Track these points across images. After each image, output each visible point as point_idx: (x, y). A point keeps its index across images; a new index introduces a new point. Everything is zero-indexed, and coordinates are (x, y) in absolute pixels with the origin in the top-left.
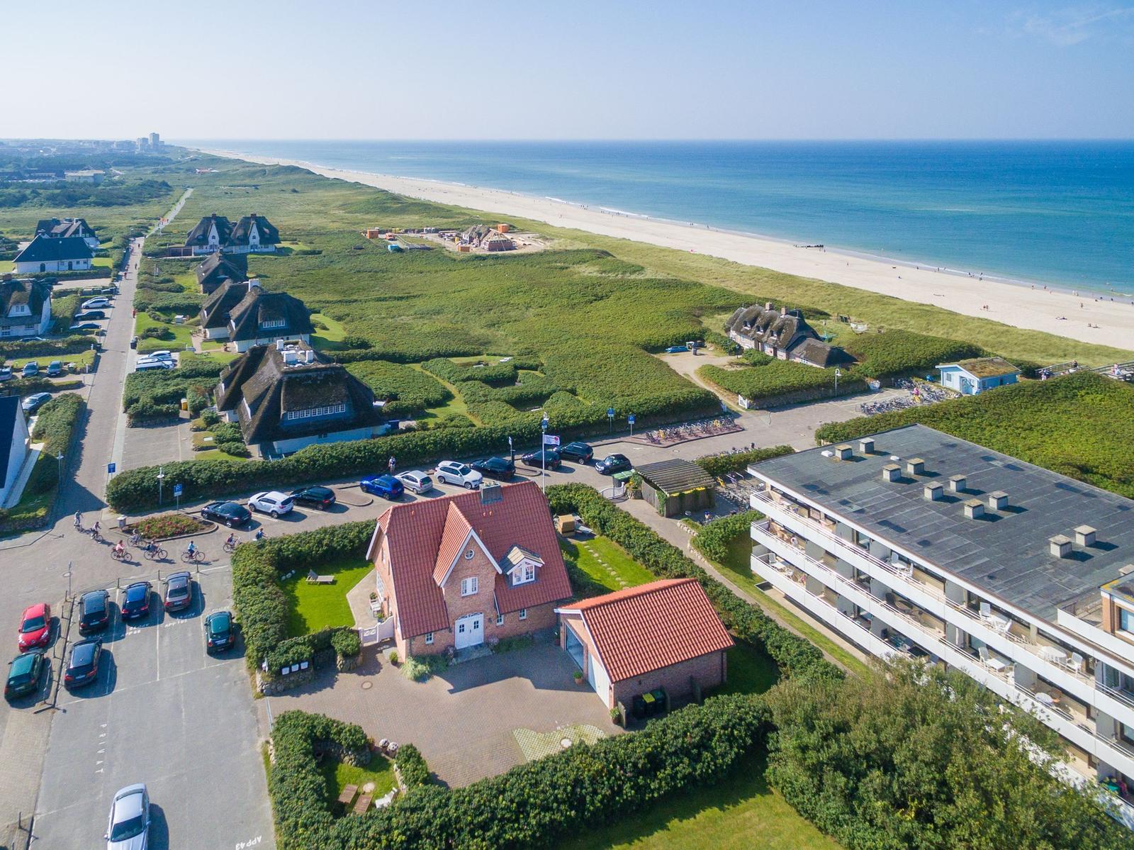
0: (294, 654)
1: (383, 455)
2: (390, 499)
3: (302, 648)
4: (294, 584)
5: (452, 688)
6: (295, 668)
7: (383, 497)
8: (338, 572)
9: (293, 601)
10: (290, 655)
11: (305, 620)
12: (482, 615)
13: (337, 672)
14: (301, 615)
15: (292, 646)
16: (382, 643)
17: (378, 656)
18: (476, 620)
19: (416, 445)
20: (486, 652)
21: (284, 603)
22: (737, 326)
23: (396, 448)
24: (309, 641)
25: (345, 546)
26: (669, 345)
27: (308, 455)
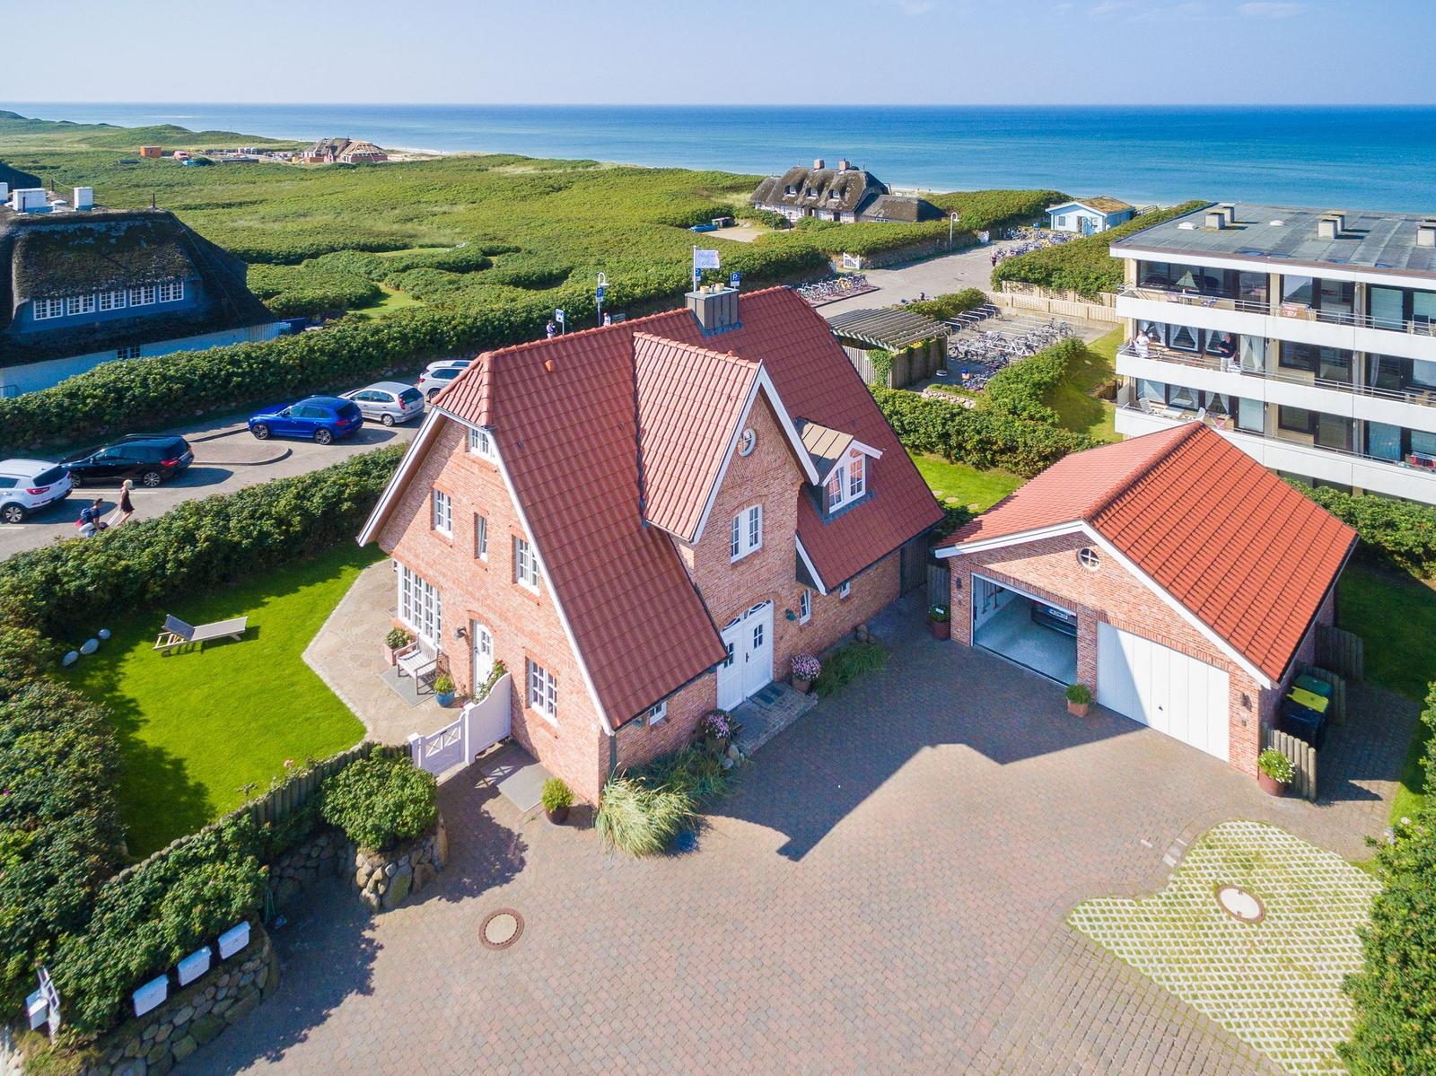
0: (185, 910)
1: (292, 367)
2: (334, 442)
3: (216, 875)
4: (113, 666)
5: (783, 839)
6: (194, 967)
7: (314, 441)
8: (258, 604)
9: (125, 715)
10: (169, 919)
11: (178, 764)
12: (770, 606)
13: (365, 914)
14: (159, 753)
15: (168, 881)
16: (481, 765)
17: (489, 806)
18: (755, 625)
19: (366, 343)
20: (798, 703)
21: (99, 728)
22: (775, 195)
23: (322, 351)
24: (240, 835)
25: (264, 535)
26: (691, 223)
27: (100, 381)
